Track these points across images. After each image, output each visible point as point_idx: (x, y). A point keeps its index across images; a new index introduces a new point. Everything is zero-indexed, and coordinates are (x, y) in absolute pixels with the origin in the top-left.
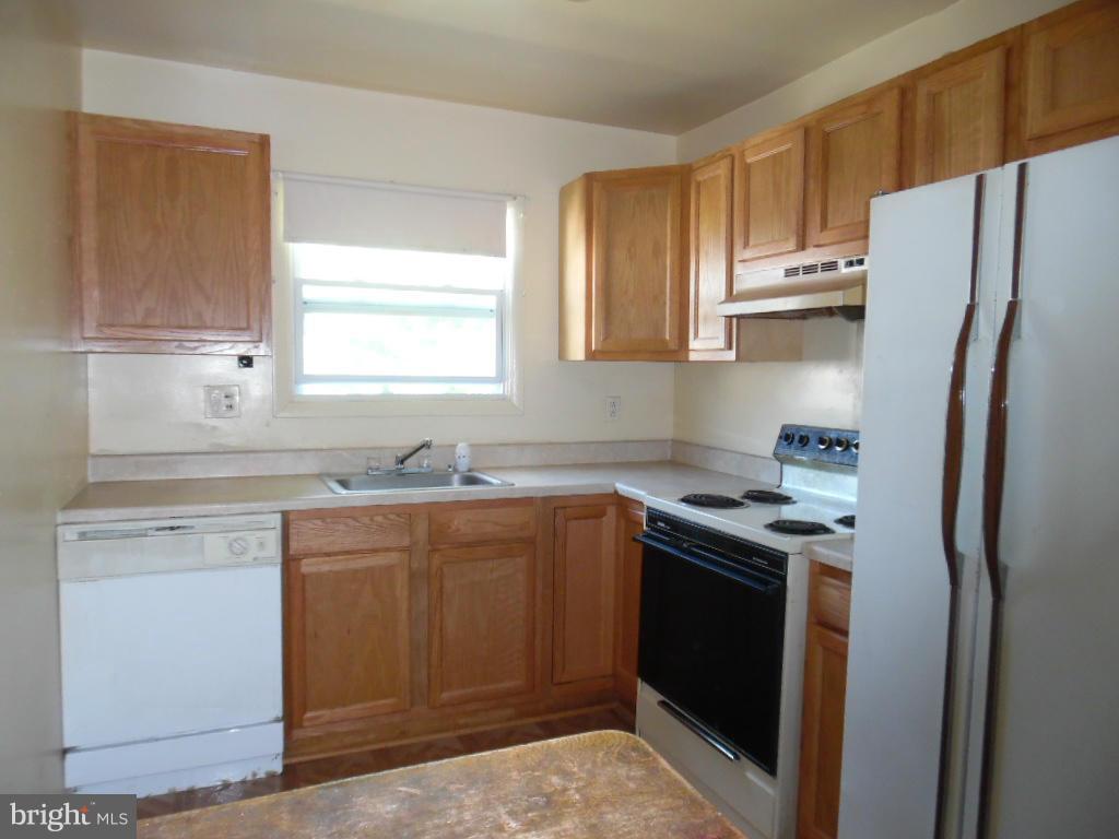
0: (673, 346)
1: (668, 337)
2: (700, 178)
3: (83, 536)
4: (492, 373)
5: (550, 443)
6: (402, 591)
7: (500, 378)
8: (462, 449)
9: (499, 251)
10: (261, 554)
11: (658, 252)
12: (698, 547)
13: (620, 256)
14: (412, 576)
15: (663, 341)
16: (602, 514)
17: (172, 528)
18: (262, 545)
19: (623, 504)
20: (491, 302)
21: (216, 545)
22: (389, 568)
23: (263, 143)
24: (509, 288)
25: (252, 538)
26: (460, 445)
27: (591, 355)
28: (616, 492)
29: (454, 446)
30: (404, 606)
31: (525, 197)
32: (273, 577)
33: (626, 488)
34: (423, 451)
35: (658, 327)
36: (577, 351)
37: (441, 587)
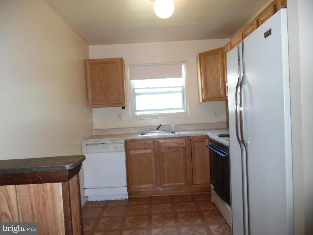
0: (223, 96)
1: (221, 93)
2: (225, 50)
3: (87, 144)
4: (182, 107)
5: (198, 124)
6: (153, 159)
7: (184, 108)
8: (173, 126)
9: (181, 76)
10: (120, 149)
11: (217, 71)
13: (208, 73)
14: (155, 155)
15: (220, 95)
16: (204, 141)
17: (103, 143)
18: (120, 147)
19: (207, 137)
20: (180, 89)
21: (111, 147)
22: (149, 154)
23: (121, 60)
24: (184, 85)
25: (118, 146)
26: (172, 125)
27: (203, 100)
28: (207, 135)
29: (171, 125)
30: (153, 162)
31: (187, 62)
32: (123, 155)
33: (209, 134)
34: (161, 127)
35: (219, 91)
36: (201, 101)
37: (162, 158)
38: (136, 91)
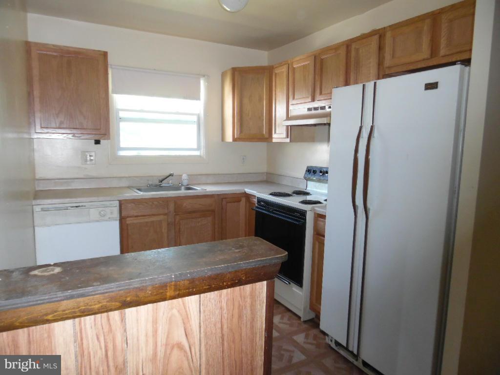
0: (267, 136)
1: (264, 133)
2: (276, 72)
3: (43, 210)
4: (195, 147)
5: (219, 174)
6: (164, 230)
7: (198, 149)
8: (184, 177)
9: (198, 98)
10: (111, 216)
11: (261, 100)
12: (276, 210)
13: (246, 101)
14: (168, 224)
15: (263, 135)
16: (239, 201)
17: (77, 207)
18: (112, 213)
19: (248, 197)
20: (195, 118)
21: (94, 213)
22: (160, 221)
23: (105, 54)
24: (202, 113)
25: (108, 210)
26: (184, 175)
27: (234, 140)
28: (245, 192)
29: (182, 175)
30: (165, 235)
31: (208, 76)
32: (116, 225)
33: (248, 191)
34: (170, 177)
35: (261, 128)
36: (229, 138)
37: (180, 229)
38: (122, 114)
